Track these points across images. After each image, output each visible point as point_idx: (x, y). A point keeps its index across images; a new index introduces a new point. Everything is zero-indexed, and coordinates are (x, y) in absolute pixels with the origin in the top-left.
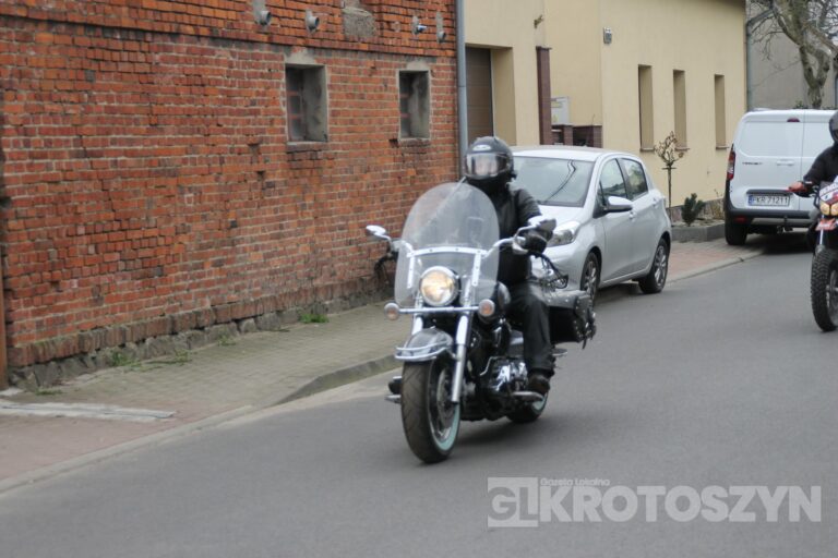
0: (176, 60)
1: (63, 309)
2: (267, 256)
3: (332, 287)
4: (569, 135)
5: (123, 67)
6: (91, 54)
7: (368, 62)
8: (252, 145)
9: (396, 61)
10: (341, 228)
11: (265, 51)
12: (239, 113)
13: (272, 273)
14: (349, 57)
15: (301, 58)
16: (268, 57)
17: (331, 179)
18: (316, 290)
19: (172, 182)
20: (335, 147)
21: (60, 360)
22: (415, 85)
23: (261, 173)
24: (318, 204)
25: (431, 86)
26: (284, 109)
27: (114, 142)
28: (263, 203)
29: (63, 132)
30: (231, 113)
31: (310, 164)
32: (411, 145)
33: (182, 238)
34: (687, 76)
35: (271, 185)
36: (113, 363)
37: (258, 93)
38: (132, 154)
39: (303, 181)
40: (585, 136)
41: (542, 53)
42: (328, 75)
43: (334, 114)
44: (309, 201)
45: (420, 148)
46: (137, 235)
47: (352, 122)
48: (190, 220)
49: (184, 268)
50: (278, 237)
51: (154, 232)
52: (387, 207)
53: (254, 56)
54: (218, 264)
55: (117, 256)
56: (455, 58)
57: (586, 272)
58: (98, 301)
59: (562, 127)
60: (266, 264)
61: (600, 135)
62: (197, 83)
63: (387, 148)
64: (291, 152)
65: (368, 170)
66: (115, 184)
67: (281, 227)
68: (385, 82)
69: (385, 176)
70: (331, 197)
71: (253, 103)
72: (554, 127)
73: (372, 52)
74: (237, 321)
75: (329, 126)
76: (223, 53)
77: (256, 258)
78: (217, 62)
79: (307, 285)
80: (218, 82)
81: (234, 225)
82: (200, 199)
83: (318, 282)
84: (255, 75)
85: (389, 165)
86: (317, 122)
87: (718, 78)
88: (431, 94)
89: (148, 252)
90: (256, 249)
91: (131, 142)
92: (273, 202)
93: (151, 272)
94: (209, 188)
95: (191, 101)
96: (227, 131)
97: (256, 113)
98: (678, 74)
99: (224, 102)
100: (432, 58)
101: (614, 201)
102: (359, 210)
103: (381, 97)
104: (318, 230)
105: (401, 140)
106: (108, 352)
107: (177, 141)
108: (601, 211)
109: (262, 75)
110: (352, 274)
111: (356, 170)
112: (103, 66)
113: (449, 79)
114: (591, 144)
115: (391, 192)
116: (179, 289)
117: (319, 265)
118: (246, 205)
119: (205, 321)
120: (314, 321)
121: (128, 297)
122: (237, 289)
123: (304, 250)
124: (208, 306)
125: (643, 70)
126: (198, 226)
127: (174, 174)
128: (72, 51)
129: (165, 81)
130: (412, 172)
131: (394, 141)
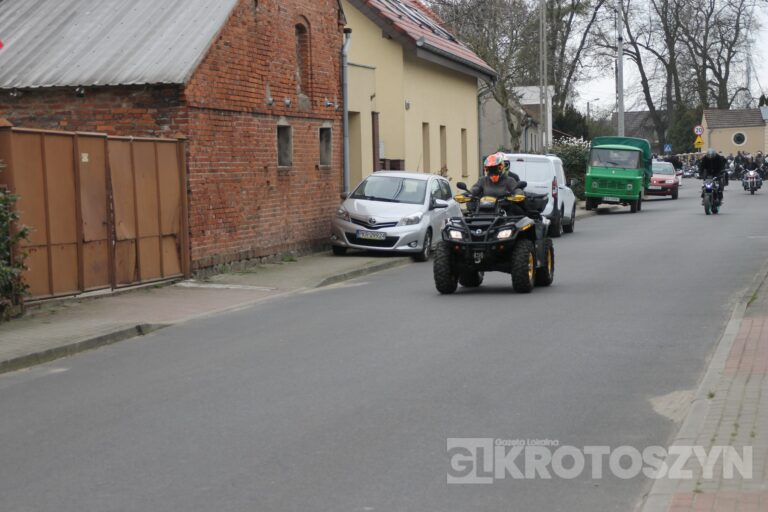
0: (240, 125)
1: (205, 244)
2: (271, 225)
3: (293, 244)
4: (388, 165)
5: (224, 129)
6: (214, 123)
7: (307, 123)
8: (266, 168)
9: (318, 123)
10: (297, 213)
11: (270, 119)
12: (262, 151)
13: (272, 234)
14: (301, 121)
15: (283, 122)
16: (272, 122)
17: (294, 187)
18: (288, 245)
19: (238, 185)
20: (295, 169)
21: (206, 268)
22: (324, 135)
23: (268, 182)
24: (288, 200)
25: (332, 136)
26: (276, 149)
27: (221, 165)
28: (269, 198)
29: (206, 160)
30: (259, 151)
31: (285, 178)
32: (323, 169)
33: (242, 214)
34: (447, 129)
35: (271, 188)
36: (222, 273)
37: (269, 141)
38: (226, 171)
39: (283, 187)
40: (396, 165)
41: (374, 115)
42: (293, 130)
43: (295, 151)
44: (285, 198)
45: (327, 171)
46: (227, 211)
47: (301, 156)
48: (244, 204)
49: (242, 229)
50: (274, 215)
51: (232, 210)
52: (315, 202)
53: (267, 122)
54: (253, 228)
55: (221, 221)
56: (342, 120)
57: (426, 240)
58: (215, 242)
59: (384, 160)
60: (269, 230)
61: (404, 165)
62: (247, 135)
63: (314, 171)
64: (279, 171)
65: (306, 182)
66: (221, 185)
67: (275, 211)
68: (314, 134)
69: (314, 185)
70: (293, 196)
71: (266, 146)
72: (382, 160)
73: (309, 118)
74: (261, 257)
75: (293, 158)
76: (256, 120)
77: (266, 226)
78: (254, 125)
79: (284, 242)
80: (253, 135)
81: (259, 208)
82: (248, 194)
83: (288, 241)
84: (266, 131)
85: (315, 180)
86: (286, 155)
87: (463, 130)
88: (332, 141)
89: (230, 220)
90: (266, 221)
91: (226, 165)
92: (272, 197)
93: (232, 229)
94: (251, 189)
95: (246, 145)
96: (257, 160)
97: (266, 151)
98: (442, 128)
99: (257, 145)
100: (332, 120)
101: (439, 202)
102: (303, 203)
103: (312, 142)
104: (289, 213)
105: (320, 166)
106: (220, 266)
107: (240, 165)
108: (432, 207)
109: (270, 132)
110: (301, 238)
111: (303, 181)
112: (218, 128)
113: (339, 132)
114: (399, 169)
115: (316, 194)
116: (240, 239)
117: (289, 232)
118: (264, 198)
119: (250, 256)
120: (291, 260)
121: (225, 241)
122: (260, 241)
123: (283, 224)
124: (249, 249)
125: (425, 125)
126: (247, 208)
127: (239, 181)
128: (209, 122)
129: (236, 134)
130: (324, 184)
131: (317, 167)
